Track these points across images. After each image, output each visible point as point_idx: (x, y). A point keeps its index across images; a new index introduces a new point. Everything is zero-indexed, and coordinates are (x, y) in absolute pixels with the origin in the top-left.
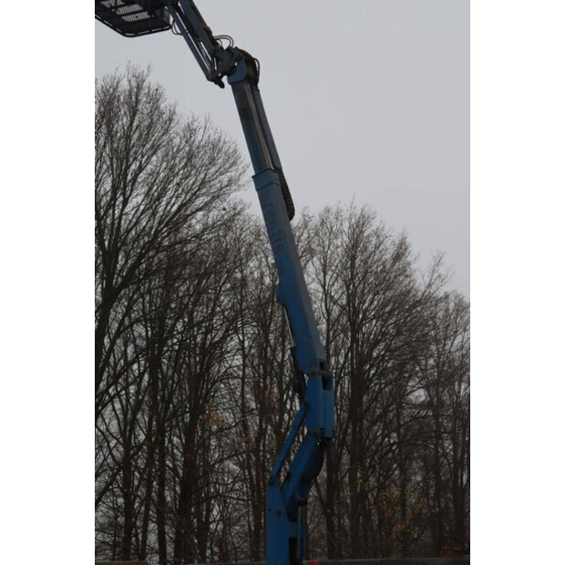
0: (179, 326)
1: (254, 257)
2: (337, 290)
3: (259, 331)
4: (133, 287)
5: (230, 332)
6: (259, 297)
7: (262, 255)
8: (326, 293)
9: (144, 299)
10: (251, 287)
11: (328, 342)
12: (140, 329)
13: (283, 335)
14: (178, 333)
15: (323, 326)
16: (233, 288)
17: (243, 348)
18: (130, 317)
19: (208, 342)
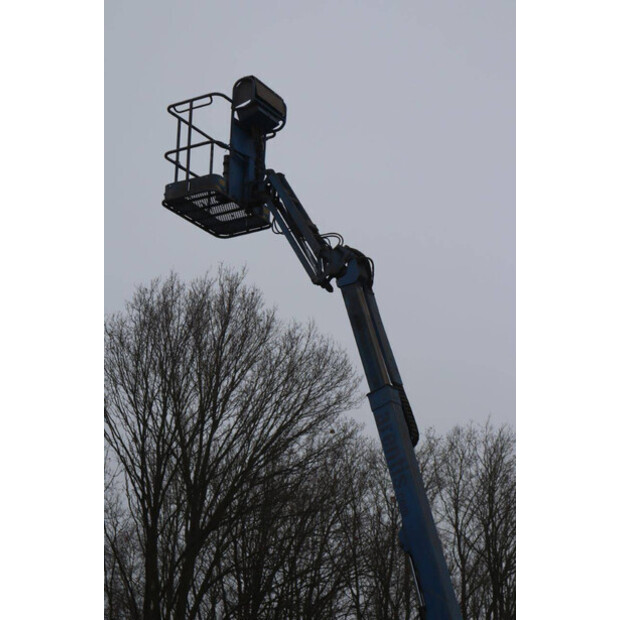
0: (279, 577)
1: (369, 490)
2: (473, 530)
3: (377, 583)
4: (223, 529)
5: (341, 585)
6: (376, 538)
7: (379, 486)
8: (459, 534)
9: (236, 543)
10: (367, 528)
11: (465, 598)
12: (230, 582)
13: (407, 589)
14: (278, 586)
15: (458, 577)
16: (344, 528)
17: (357, 605)
18: (219, 566)
19: (314, 598)
